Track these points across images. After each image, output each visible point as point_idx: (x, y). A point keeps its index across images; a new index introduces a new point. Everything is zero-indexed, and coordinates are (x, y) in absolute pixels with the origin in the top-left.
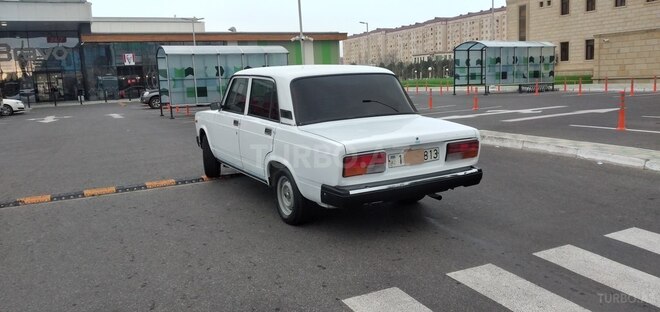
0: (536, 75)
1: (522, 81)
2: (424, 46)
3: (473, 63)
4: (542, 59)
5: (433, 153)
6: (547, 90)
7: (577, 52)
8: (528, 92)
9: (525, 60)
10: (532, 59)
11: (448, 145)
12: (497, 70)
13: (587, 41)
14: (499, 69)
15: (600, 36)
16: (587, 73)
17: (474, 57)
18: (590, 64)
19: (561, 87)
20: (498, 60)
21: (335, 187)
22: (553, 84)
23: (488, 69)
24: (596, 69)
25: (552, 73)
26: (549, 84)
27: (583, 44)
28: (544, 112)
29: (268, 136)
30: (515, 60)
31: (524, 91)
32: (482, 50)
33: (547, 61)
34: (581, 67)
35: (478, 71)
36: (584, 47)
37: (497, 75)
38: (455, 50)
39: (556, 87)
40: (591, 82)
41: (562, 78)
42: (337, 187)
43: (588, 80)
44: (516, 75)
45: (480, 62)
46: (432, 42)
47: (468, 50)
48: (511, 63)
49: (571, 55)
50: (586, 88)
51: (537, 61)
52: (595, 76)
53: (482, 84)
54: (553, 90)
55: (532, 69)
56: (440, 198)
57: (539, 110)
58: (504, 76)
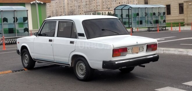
0: (157, 22)
1: (150, 25)
2: (90, 7)
3: (124, 16)
4: (159, 14)
5: (142, 48)
6: (162, 30)
7: (175, 10)
8: (153, 31)
9: (151, 14)
10: (154, 14)
11: (147, 45)
12: (137, 19)
13: (180, 4)
14: (138, 19)
15: (187, 2)
16: (181, 21)
17: (125, 13)
18: (181, 17)
19: (169, 28)
20: (138, 14)
21: (109, 61)
22: (165, 27)
23: (133, 19)
24: (186, 19)
25: (164, 21)
26: (163, 27)
27: (178, 6)
28: (166, 40)
29: (72, 45)
30: (146, 14)
31: (151, 31)
32: (129, 9)
33: (162, 15)
34: (177, 18)
35: (127, 20)
36: (178, 7)
37: (138, 22)
38: (115, 9)
39: (167, 28)
40: (184, 26)
41: (170, 24)
42: (110, 61)
43: (183, 24)
44: (147, 22)
45: (128, 15)
46: (95, 4)
47: (122, 9)
48: (144, 16)
49: (172, 12)
50: (182, 28)
51: (157, 15)
52: (186, 22)
53: (129, 27)
54: (165, 30)
55: (154, 19)
56: (144, 66)
57: (163, 39)
58: (141, 23)
